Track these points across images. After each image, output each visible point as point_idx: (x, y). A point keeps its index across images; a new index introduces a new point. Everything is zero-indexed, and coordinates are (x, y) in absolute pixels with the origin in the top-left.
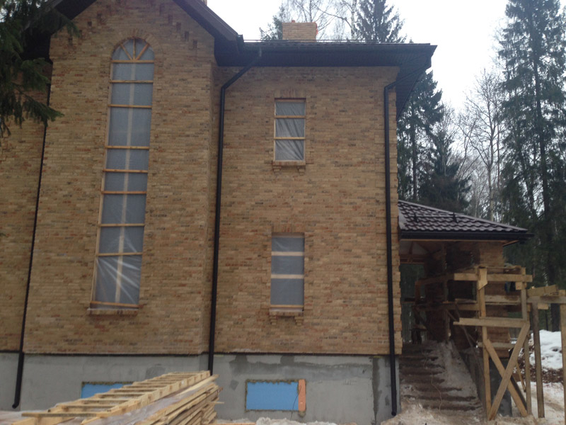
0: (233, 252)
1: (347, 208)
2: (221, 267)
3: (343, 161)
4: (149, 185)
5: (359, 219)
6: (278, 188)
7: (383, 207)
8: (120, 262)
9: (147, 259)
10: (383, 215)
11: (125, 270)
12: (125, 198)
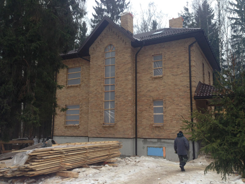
0: (141, 107)
1: (177, 90)
2: (138, 112)
3: (175, 74)
4: (115, 88)
5: (181, 94)
6: (154, 85)
7: (189, 89)
8: (110, 111)
9: (116, 110)
10: (189, 91)
11: (111, 114)
12: (110, 93)
